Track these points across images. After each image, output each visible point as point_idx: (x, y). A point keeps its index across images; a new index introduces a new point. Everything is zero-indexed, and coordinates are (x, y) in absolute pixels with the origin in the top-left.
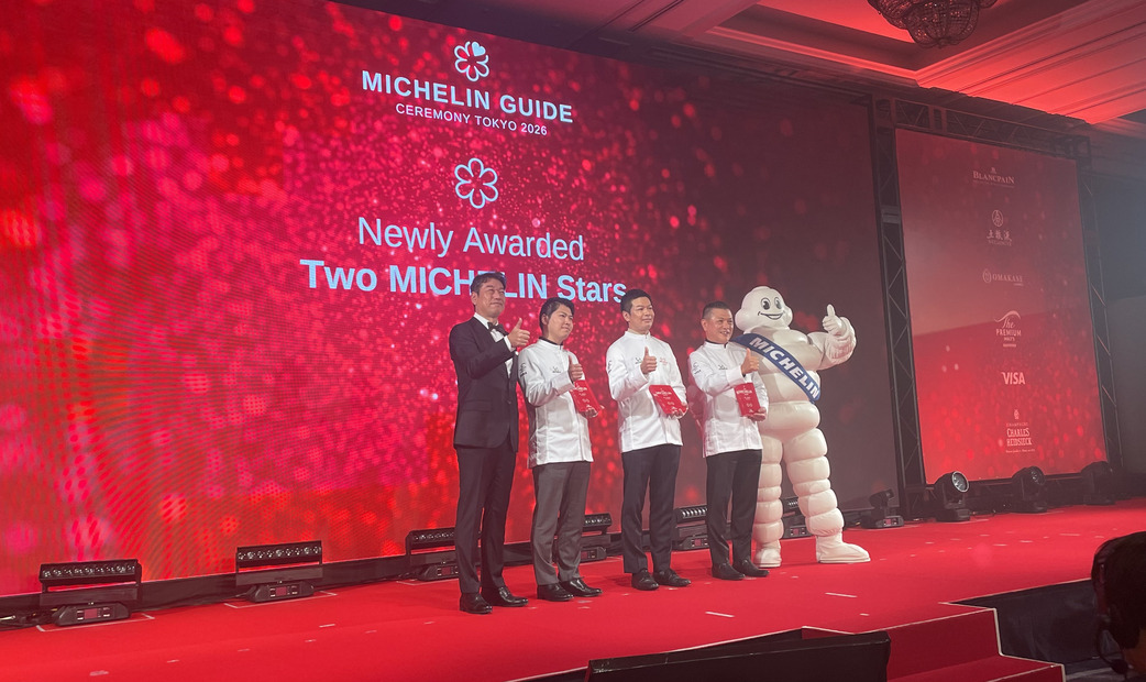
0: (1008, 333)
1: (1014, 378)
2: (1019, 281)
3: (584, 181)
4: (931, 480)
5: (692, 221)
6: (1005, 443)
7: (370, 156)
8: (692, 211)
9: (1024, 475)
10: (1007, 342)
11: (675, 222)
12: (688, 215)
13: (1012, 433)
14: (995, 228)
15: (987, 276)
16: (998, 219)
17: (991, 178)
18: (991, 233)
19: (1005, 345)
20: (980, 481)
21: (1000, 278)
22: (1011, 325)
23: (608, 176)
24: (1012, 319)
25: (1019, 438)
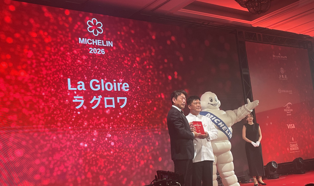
0: (288, 110)
1: (291, 126)
2: (291, 92)
3: (137, 65)
4: (265, 164)
5: (176, 77)
6: (290, 149)
7: (59, 60)
8: (176, 73)
9: (297, 160)
10: (288, 114)
11: (170, 78)
12: (175, 75)
13: (291, 146)
14: (281, 74)
15: (280, 91)
16: (282, 71)
17: (279, 57)
18: (280, 76)
19: (287, 115)
20: (282, 163)
21: (284, 91)
22: (289, 108)
23: (146, 63)
24: (289, 105)
25: (294, 147)
